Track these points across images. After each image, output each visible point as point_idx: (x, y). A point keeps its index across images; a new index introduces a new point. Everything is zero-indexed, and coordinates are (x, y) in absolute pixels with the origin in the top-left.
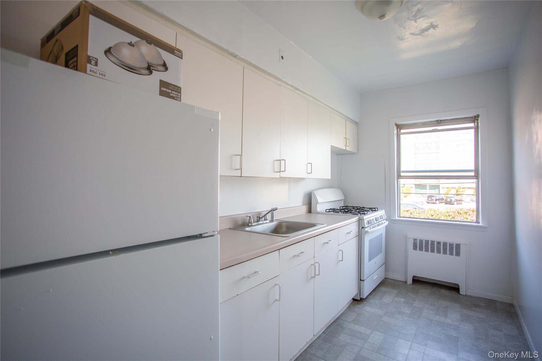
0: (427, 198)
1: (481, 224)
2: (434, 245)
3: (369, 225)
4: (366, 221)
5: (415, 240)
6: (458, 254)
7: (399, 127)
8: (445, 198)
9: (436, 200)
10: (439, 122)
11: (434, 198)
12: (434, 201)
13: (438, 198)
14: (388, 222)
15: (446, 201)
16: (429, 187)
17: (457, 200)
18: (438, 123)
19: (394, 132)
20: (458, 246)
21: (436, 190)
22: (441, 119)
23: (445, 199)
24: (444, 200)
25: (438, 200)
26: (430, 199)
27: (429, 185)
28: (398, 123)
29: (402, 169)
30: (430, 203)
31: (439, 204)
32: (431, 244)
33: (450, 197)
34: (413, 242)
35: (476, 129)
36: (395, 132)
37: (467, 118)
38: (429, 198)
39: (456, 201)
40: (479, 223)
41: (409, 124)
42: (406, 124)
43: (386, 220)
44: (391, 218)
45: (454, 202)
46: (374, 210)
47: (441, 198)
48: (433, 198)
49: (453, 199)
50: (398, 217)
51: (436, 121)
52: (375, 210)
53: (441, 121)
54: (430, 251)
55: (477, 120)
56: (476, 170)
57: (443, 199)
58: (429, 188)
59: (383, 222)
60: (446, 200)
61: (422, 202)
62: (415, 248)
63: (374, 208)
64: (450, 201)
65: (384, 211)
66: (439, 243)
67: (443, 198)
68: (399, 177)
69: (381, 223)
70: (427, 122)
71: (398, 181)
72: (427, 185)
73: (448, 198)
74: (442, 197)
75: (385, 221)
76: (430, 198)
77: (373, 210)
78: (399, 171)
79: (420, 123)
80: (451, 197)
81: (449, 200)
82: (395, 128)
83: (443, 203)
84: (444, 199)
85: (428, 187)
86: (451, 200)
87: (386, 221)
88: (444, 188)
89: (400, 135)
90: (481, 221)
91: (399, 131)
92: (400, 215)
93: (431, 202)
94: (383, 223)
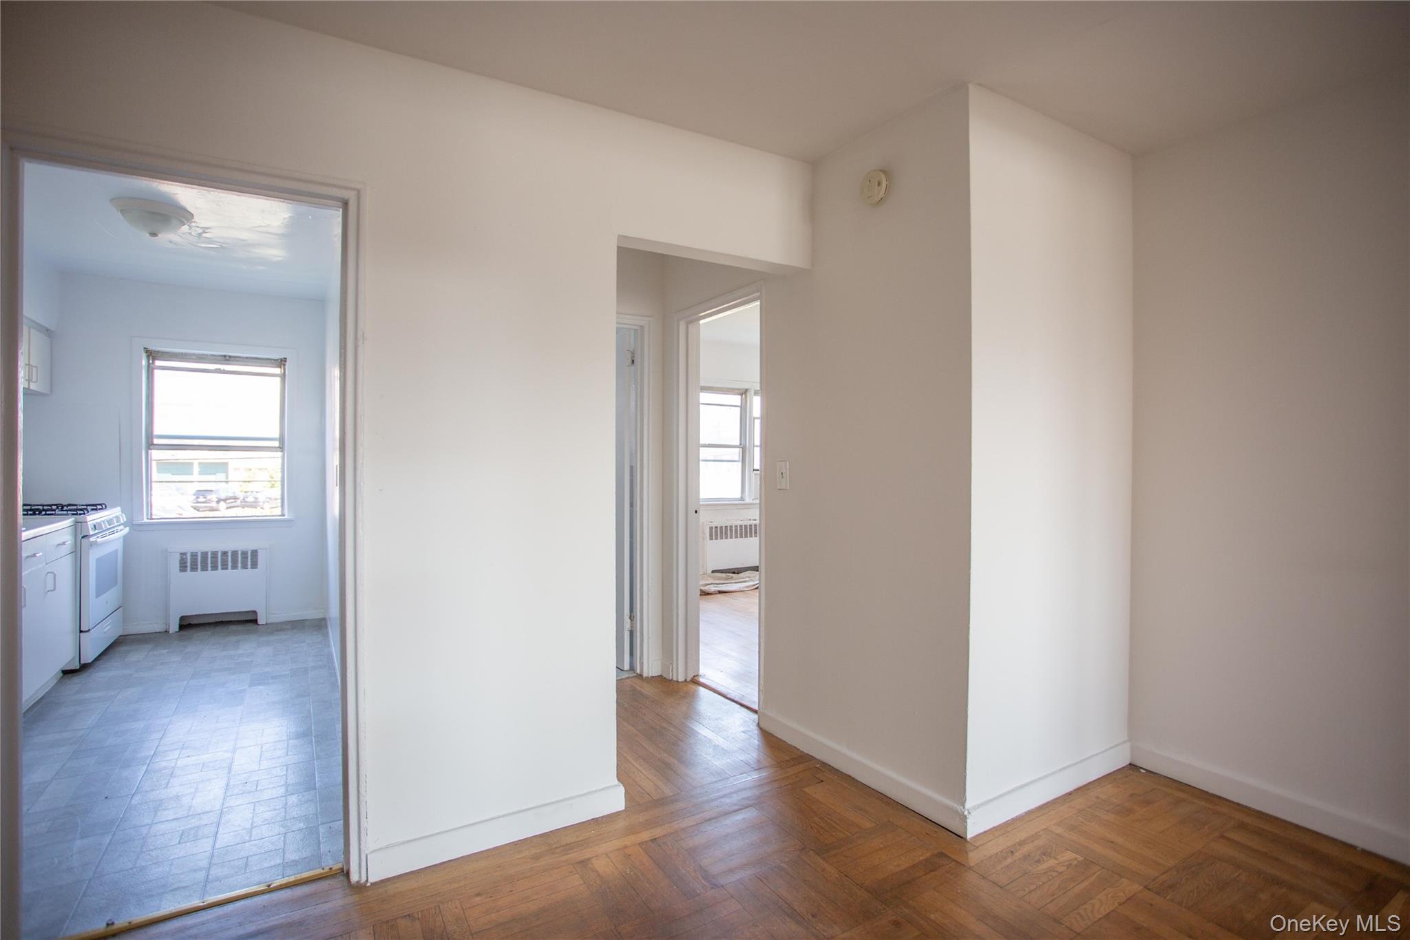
0: (195, 497)
1: (286, 517)
2: (217, 558)
3: (97, 531)
4: (90, 525)
5: (183, 555)
6: (254, 565)
7: (152, 355)
8: (241, 496)
9: (218, 502)
10: (227, 358)
11: (213, 497)
12: (214, 505)
13: (223, 497)
14: (128, 528)
15: (243, 503)
16: (200, 468)
17: (270, 499)
18: (226, 360)
19: (142, 363)
20: (255, 553)
21: (218, 474)
22: (230, 354)
23: (242, 498)
24: (239, 501)
25: (225, 500)
26: (201, 499)
27: (200, 464)
28: (150, 348)
29: (158, 430)
30: (201, 510)
31: (229, 510)
32: (212, 557)
33: (254, 493)
34: (179, 559)
35: (283, 377)
36: (144, 362)
37: (271, 359)
38: (198, 498)
39: (268, 500)
40: (283, 515)
41: (173, 353)
42: (166, 353)
43: (125, 525)
44: (135, 522)
45: (264, 503)
46: (100, 509)
47: (231, 495)
48: (209, 497)
49: (261, 498)
50: (148, 519)
51: (222, 356)
52: (100, 507)
53: (230, 357)
54: (209, 568)
55: (284, 365)
56: (281, 439)
57: (235, 498)
58: (200, 471)
59: (119, 528)
60: (244, 499)
61: (180, 507)
62: (183, 568)
63: (100, 505)
64: (254, 502)
65: (119, 509)
66: (225, 553)
67: (236, 495)
68: (150, 445)
69: (115, 529)
70: (207, 355)
71: (147, 453)
72: (192, 464)
73: (249, 494)
74: (234, 493)
75: (122, 527)
76: (201, 497)
77: (96, 507)
78: (150, 435)
79: (194, 354)
80: (257, 492)
81: (253, 500)
82: (144, 355)
83: (238, 506)
84: (238, 499)
85: (196, 469)
86: (256, 498)
87: (125, 527)
88: (238, 469)
89: (153, 369)
90: (286, 512)
91: (151, 362)
92: (151, 515)
93: (206, 507)
94: (119, 530)
